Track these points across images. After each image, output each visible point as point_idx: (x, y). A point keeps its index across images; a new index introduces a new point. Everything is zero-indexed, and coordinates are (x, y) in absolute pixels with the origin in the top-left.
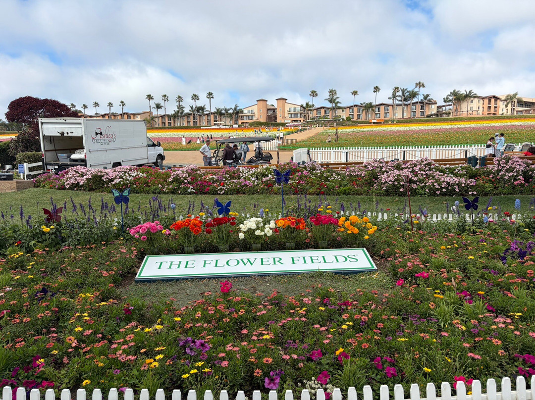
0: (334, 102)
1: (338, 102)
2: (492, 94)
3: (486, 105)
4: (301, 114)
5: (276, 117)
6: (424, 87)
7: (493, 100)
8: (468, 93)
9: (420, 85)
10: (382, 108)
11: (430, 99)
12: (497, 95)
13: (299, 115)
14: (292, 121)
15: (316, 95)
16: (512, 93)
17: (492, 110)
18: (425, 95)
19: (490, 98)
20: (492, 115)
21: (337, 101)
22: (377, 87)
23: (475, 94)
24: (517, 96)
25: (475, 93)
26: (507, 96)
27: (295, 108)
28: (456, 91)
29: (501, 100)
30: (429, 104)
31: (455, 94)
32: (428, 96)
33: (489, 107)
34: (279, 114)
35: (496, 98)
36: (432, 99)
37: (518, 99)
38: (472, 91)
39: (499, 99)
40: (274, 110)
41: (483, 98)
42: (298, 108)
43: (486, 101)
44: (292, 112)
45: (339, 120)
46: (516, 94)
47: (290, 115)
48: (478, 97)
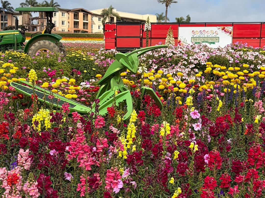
2: (79, 8)
3: (72, 20)
7: (81, 14)
8: (49, 3)
11: (9, 7)
17: (81, 27)
19: (76, 13)
20: (80, 33)
30: (13, 14)
33: (76, 24)
36: (12, 8)
41: (69, 11)
43: (72, 15)
48: (61, 10)
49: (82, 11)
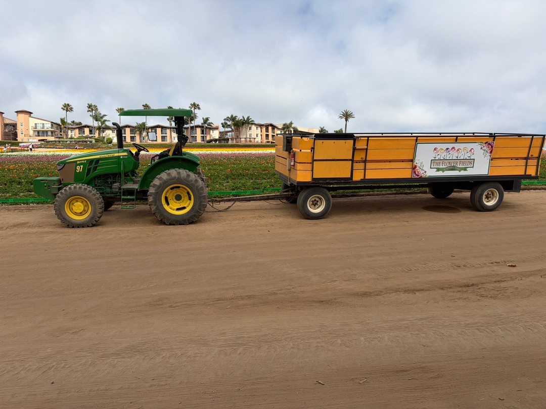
0: (100, 121)
1: (105, 121)
2: (269, 122)
3: (264, 133)
4: (52, 132)
5: (17, 134)
6: (199, 108)
7: (270, 128)
8: (246, 119)
9: (195, 106)
10: (159, 130)
12: (274, 124)
13: (50, 133)
14: (39, 140)
15: (71, 109)
16: (288, 122)
17: (270, 139)
18: (205, 118)
19: (267, 126)
20: (270, 144)
21: (105, 118)
22: (146, 104)
23: (253, 121)
24: (293, 126)
25: (253, 119)
26: (284, 125)
27: (43, 124)
28: (234, 116)
29: (279, 129)
30: (210, 129)
31: (233, 119)
32: (207, 119)
33: (267, 136)
34: (19, 129)
35: (274, 127)
36: (212, 123)
37: (294, 128)
38: (250, 118)
39: (276, 127)
40: (14, 126)
41: (261, 126)
42: (48, 126)
43: (264, 129)
44: (39, 128)
45: (91, 142)
46: (291, 123)
47: (36, 133)
48: (255, 125)
49: (271, 125)
